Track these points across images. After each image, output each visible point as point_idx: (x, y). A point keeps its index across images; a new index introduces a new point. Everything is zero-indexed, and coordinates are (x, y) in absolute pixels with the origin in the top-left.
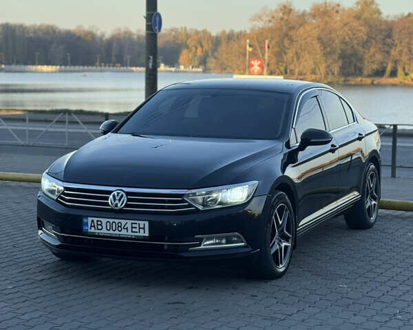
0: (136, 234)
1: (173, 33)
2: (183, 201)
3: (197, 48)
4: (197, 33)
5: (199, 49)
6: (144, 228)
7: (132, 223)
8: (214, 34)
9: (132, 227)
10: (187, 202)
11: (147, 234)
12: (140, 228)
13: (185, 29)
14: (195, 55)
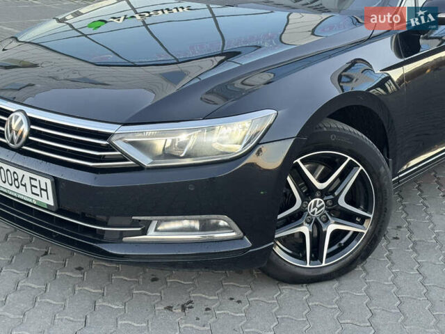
0: (38, 198)
2: (110, 148)
6: (46, 190)
7: (31, 178)
9: (32, 186)
10: (117, 149)
11: (51, 202)
12: (41, 189)
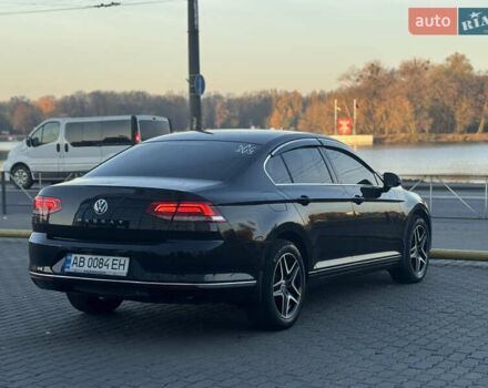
1: (263, 96)
3: (287, 110)
4: (287, 94)
5: (290, 110)
8: (304, 95)
13: (276, 91)
14: (286, 116)
